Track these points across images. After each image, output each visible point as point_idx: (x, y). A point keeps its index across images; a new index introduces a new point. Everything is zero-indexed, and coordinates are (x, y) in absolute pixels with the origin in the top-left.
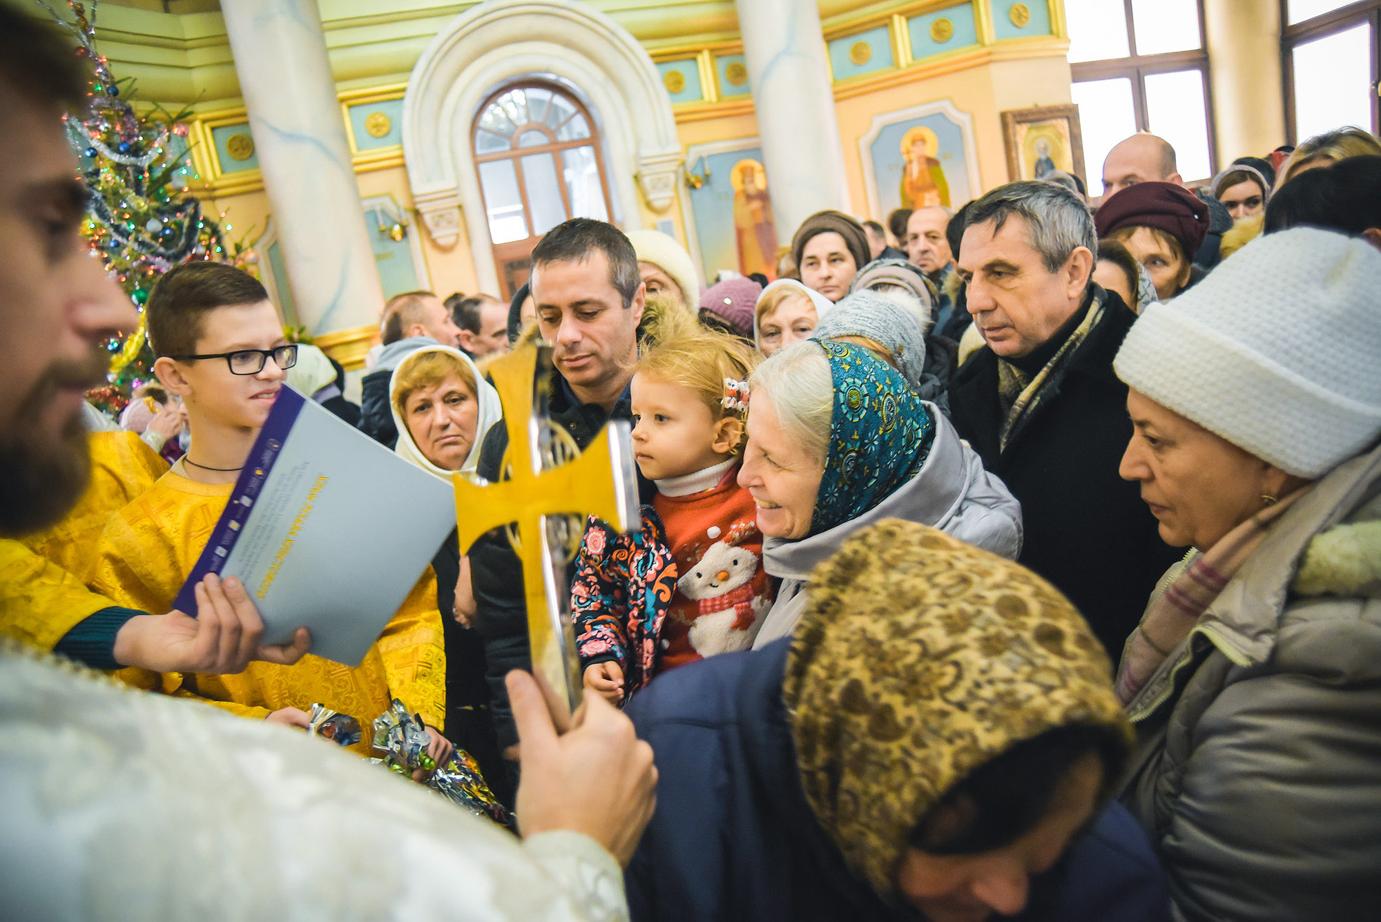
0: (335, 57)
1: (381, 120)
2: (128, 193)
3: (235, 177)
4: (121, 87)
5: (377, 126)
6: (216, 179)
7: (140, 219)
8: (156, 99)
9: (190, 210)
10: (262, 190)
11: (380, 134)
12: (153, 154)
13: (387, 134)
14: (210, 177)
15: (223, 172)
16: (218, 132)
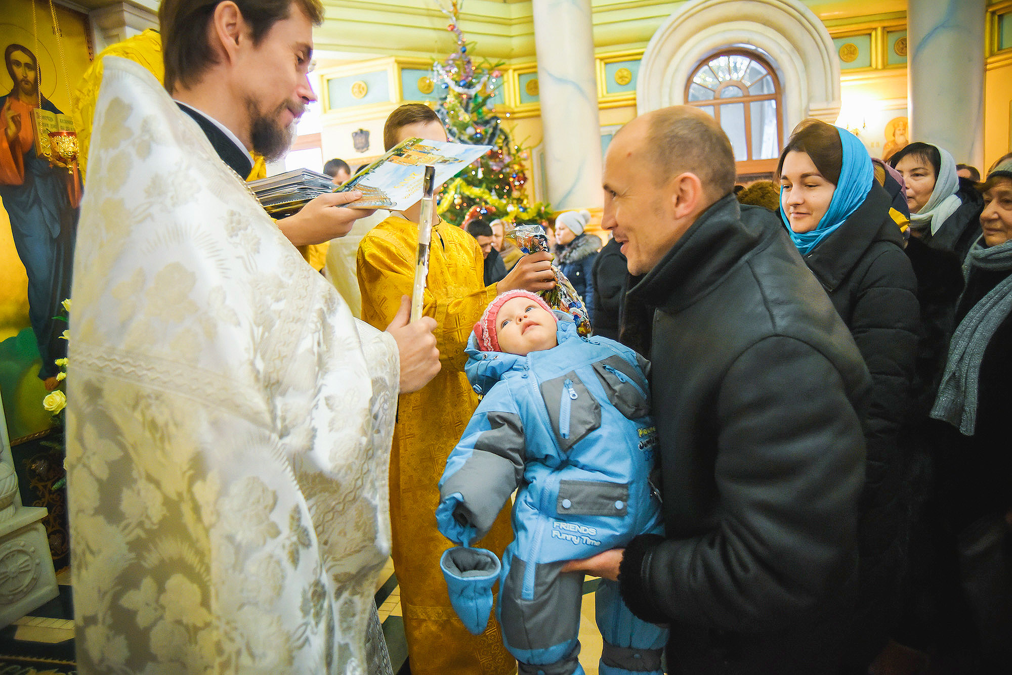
0: (596, 30)
1: (625, 73)
2: (460, 110)
3: (528, 106)
4: (468, 48)
5: (622, 77)
6: (516, 107)
7: (464, 126)
8: (484, 55)
9: (493, 123)
10: (538, 116)
11: (624, 83)
12: (478, 88)
13: (627, 84)
14: (513, 105)
15: (521, 102)
16: (523, 77)
